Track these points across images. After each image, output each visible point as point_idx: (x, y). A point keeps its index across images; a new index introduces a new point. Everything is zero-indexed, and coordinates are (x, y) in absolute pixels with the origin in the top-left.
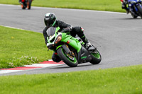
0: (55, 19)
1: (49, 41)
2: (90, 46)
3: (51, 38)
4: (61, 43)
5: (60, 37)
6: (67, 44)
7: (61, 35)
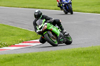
0: (41, 14)
1: (38, 29)
2: (65, 32)
3: (40, 27)
4: (47, 30)
5: (46, 26)
6: (51, 30)
7: (46, 25)
